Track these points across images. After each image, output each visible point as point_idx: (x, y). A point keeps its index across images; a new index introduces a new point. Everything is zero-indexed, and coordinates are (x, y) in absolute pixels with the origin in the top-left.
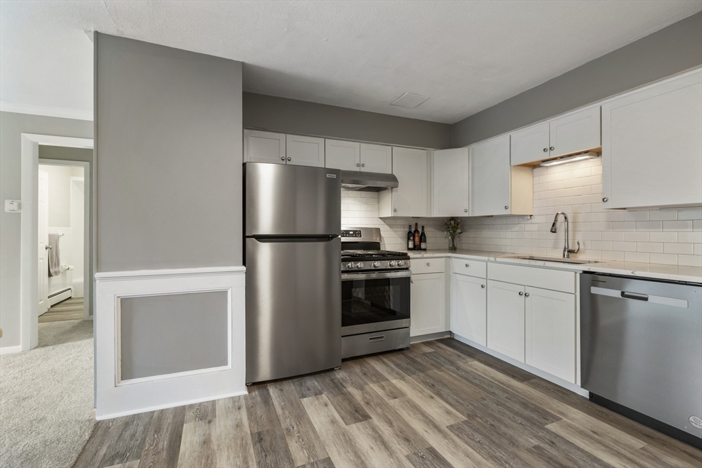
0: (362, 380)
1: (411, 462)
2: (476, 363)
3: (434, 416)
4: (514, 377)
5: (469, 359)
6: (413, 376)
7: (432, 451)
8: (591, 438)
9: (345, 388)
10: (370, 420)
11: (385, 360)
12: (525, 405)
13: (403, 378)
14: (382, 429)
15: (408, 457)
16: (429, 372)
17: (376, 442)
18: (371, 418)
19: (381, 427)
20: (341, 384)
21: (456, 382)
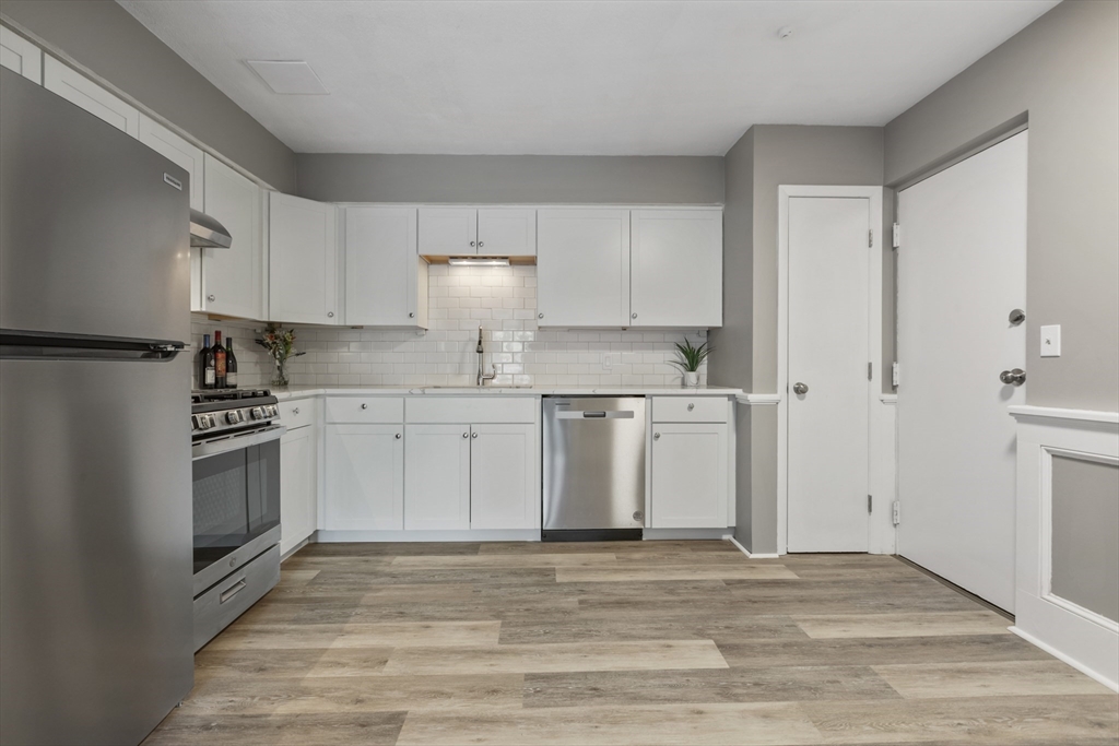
0: (278, 681)
1: (538, 707)
2: (400, 559)
3: (468, 644)
4: (461, 553)
5: (386, 559)
6: (351, 619)
7: (531, 677)
8: (586, 570)
9: (270, 715)
10: (408, 716)
11: (258, 627)
12: (514, 573)
13: (342, 633)
14: (446, 709)
15: (526, 706)
16: (363, 601)
17: (468, 729)
18: (406, 713)
19: (439, 709)
20: (243, 716)
21: (418, 592)
